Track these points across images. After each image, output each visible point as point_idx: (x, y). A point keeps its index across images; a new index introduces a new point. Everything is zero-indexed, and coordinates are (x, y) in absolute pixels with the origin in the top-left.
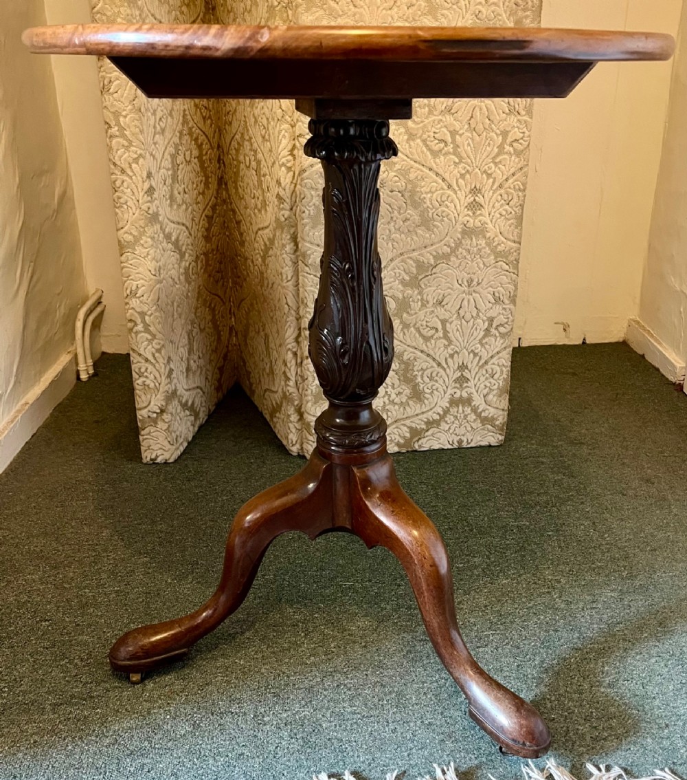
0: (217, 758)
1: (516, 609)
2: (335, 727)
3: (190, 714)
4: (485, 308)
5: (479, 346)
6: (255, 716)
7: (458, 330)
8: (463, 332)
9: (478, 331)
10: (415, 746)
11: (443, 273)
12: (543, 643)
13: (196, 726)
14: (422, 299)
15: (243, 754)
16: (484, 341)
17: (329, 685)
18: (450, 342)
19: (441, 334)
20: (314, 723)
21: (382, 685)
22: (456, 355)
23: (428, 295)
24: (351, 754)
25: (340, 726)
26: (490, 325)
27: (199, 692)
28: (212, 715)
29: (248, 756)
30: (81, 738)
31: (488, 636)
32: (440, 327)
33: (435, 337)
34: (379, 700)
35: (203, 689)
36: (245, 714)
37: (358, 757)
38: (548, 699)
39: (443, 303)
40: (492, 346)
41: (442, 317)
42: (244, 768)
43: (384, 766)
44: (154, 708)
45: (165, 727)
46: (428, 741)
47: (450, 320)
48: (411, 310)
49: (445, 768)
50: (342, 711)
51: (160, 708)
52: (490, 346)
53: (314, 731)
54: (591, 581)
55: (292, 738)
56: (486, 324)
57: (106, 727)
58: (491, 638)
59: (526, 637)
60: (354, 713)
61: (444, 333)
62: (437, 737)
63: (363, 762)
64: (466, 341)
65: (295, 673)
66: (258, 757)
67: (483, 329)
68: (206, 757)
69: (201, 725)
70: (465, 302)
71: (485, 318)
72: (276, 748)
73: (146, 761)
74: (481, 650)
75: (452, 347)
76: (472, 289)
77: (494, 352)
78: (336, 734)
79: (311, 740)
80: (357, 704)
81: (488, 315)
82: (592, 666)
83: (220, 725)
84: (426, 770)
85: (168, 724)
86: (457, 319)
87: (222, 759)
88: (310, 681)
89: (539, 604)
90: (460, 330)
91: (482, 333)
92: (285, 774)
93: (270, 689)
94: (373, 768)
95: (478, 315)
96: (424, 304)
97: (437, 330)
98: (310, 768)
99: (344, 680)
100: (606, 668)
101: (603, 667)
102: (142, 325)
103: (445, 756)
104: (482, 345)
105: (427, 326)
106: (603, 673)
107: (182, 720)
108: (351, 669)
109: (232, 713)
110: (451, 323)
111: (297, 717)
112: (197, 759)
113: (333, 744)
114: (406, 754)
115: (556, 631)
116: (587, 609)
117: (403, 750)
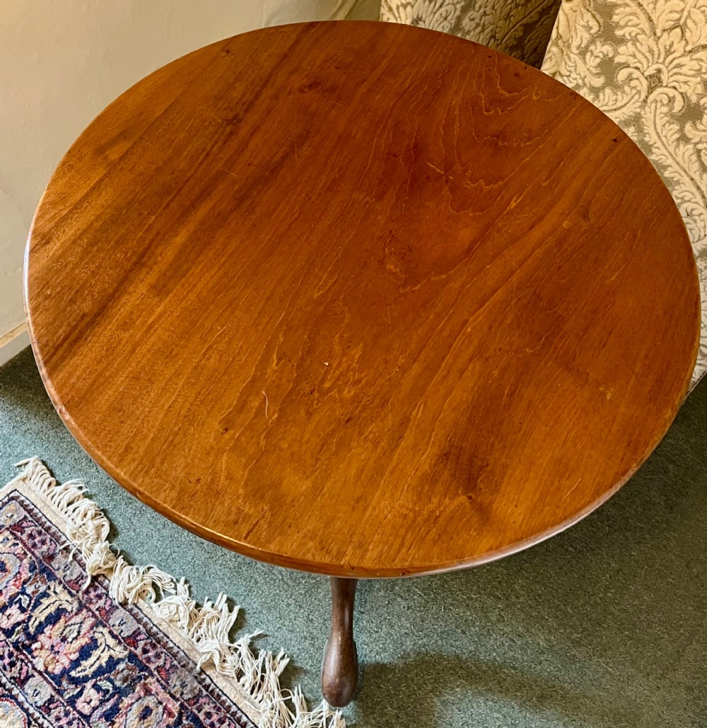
1: (460, 590)
10: (288, 626)
12: (443, 632)
24: (253, 597)
31: (415, 594)
37: (254, 602)
38: (395, 673)
43: (261, 622)
46: (298, 630)
49: (286, 656)
53: (249, 563)
54: (543, 618)
58: (415, 597)
59: (438, 618)
62: (305, 633)
63: (253, 609)
74: (399, 599)
82: (452, 678)
84: (278, 646)
89: (480, 601)
94: (253, 617)
98: (226, 584)
100: (457, 689)
101: (458, 686)
106: (451, 690)
113: (250, 582)
114: (278, 626)
115: (464, 632)
116: (507, 637)
117: (281, 622)
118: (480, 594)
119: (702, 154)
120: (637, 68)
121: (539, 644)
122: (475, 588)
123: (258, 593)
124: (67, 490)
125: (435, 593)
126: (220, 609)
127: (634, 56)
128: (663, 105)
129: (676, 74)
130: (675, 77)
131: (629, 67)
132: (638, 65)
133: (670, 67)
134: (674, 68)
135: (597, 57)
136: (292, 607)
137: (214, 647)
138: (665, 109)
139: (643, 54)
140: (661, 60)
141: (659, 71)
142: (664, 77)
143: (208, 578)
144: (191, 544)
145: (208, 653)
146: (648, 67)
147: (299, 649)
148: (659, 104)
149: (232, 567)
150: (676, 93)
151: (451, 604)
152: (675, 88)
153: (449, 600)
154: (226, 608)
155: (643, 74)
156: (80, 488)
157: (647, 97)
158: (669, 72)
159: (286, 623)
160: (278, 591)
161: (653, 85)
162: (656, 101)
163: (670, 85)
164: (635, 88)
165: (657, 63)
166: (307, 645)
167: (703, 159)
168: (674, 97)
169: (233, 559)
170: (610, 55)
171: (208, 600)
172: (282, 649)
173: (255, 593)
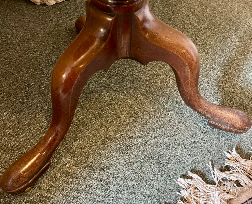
2: (167, 151)
3: (91, 175)
6: (125, 161)
10: (208, 146)
13: (100, 180)
15: (134, 185)
20: (156, 153)
21: (173, 121)
24: (183, 162)
25: (169, 150)
27: (87, 160)
28: (103, 170)
29: (137, 184)
34: (177, 129)
35: (88, 158)
36: (119, 163)
37: (187, 162)
42: (140, 192)
43: (202, 161)
44: (69, 179)
45: (83, 187)
46: (212, 141)
49: (229, 151)
50: (164, 141)
51: (72, 178)
53: (159, 157)
59: (216, 73)
60: (170, 140)
65: (128, 130)
66: (142, 183)
68: (117, 194)
69: (101, 178)
72: (148, 174)
78: (170, 155)
79: (161, 163)
83: (111, 174)
84: (220, 155)
85: (83, 185)
87: (126, 192)
88: (138, 131)
92: (161, 186)
93: (122, 144)
98: (170, 177)
103: (223, 145)
107: (89, 179)
108: (153, 118)
111: (146, 153)
112: (113, 198)
113: (172, 160)
114: (207, 151)
117: (204, 149)
126: (188, 185)
136: (196, 140)
137: (217, 195)
143: (162, 188)
144: (131, 194)
145: (221, 201)
149: (158, 169)
154: (189, 181)
160: (183, 145)
166: (222, 138)
169: (153, 167)
171: (179, 192)
173: (180, 159)
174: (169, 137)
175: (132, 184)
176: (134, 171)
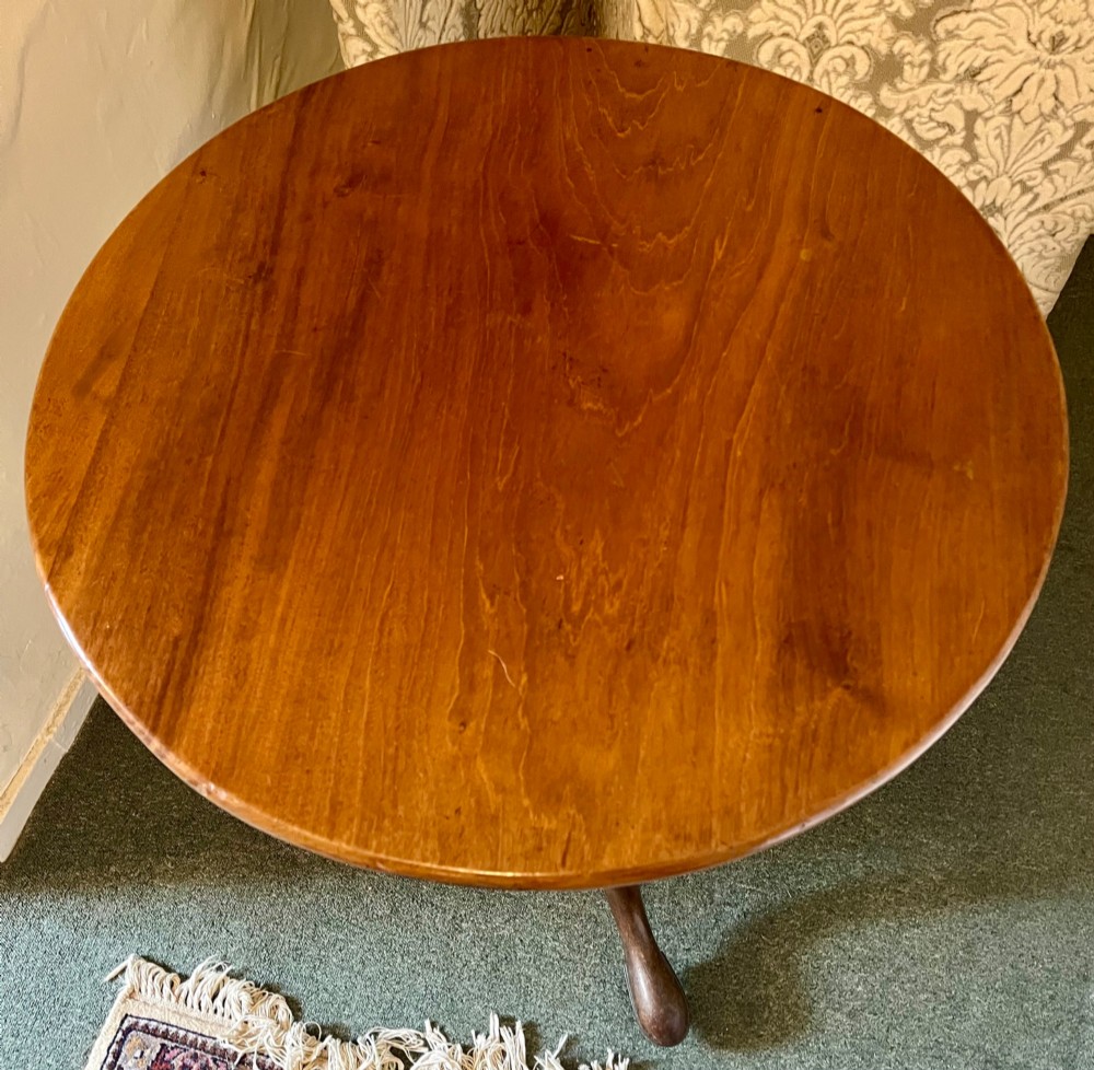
0: (405, 958)
1: (799, 859)
2: (530, 961)
4: (1076, 100)
5: (1040, 174)
6: (454, 918)
7: (999, 136)
8: (1009, 141)
9: (1046, 145)
11: (997, 11)
12: (805, 925)
13: (395, 911)
14: (934, 61)
15: (430, 962)
16: (1052, 167)
17: (541, 902)
18: (975, 158)
19: (958, 139)
20: (510, 947)
22: (983, 185)
23: (949, 55)
24: (534, 1000)
25: (535, 962)
26: (1077, 138)
30: (286, 885)
31: (743, 891)
32: (959, 124)
33: (943, 142)
39: (979, 78)
40: (1069, 179)
41: (969, 106)
47: (987, 114)
48: (903, 80)
49: (620, 1056)
50: (543, 942)
52: (1065, 177)
53: (506, 957)
54: (921, 844)
55: (482, 959)
56: (1070, 133)
57: (311, 879)
58: (747, 895)
60: (554, 949)
61: (966, 138)
63: (542, 1015)
64: (1010, 162)
66: (444, 971)
67: (1057, 144)
69: (400, 909)
70: (1034, 81)
71: (1069, 122)
72: (464, 966)
73: (341, 936)
74: (727, 909)
75: (978, 167)
76: (1057, 58)
77: (1069, 192)
78: (527, 970)
80: (561, 938)
81: (1079, 117)
83: (417, 916)
84: (600, 1048)
85: (368, 896)
86: (1002, 113)
87: (409, 961)
89: (832, 861)
90: (1006, 138)
91: (1054, 151)
94: (549, 1026)
95: (1054, 111)
96: (935, 72)
97: (952, 130)
98: (489, 1001)
99: (559, 901)
102: (351, 23)
104: (1048, 174)
105: (931, 119)
109: (433, 905)
110: (987, 120)
114: (588, 1021)
115: (830, 911)
116: (888, 890)
117: (588, 1014)
118: (827, 851)
119: (914, 124)
120: (786, 35)
121: (932, 879)
122: (816, 847)
123: (537, 992)
124: (200, 981)
125: (769, 878)
127: (777, 18)
128: (839, 75)
129: (846, 21)
130: (847, 27)
131: (771, 36)
132: (787, 29)
133: (836, 14)
134: (841, 14)
135: (719, 40)
136: (593, 988)
138: (844, 80)
139: (790, 10)
140: (819, 10)
141: (820, 26)
142: (830, 33)
143: (461, 1005)
144: (413, 972)
146: (802, 27)
147: (630, 1039)
148: (833, 76)
149: (486, 974)
150: (854, 50)
151: (797, 883)
152: (851, 43)
153: (792, 879)
155: (796, 40)
156: (219, 969)
157: (812, 72)
158: (836, 22)
159: (596, 1013)
160: (563, 976)
161: (816, 51)
162: (827, 73)
163: (842, 42)
164: (790, 65)
165: (814, 15)
167: (918, 132)
168: (853, 57)
169: (482, 963)
170: (740, 30)
171: (477, 1034)
172: (609, 1050)
173: (534, 992)
174: (557, 944)
175: (428, 958)
176: (452, 944)
